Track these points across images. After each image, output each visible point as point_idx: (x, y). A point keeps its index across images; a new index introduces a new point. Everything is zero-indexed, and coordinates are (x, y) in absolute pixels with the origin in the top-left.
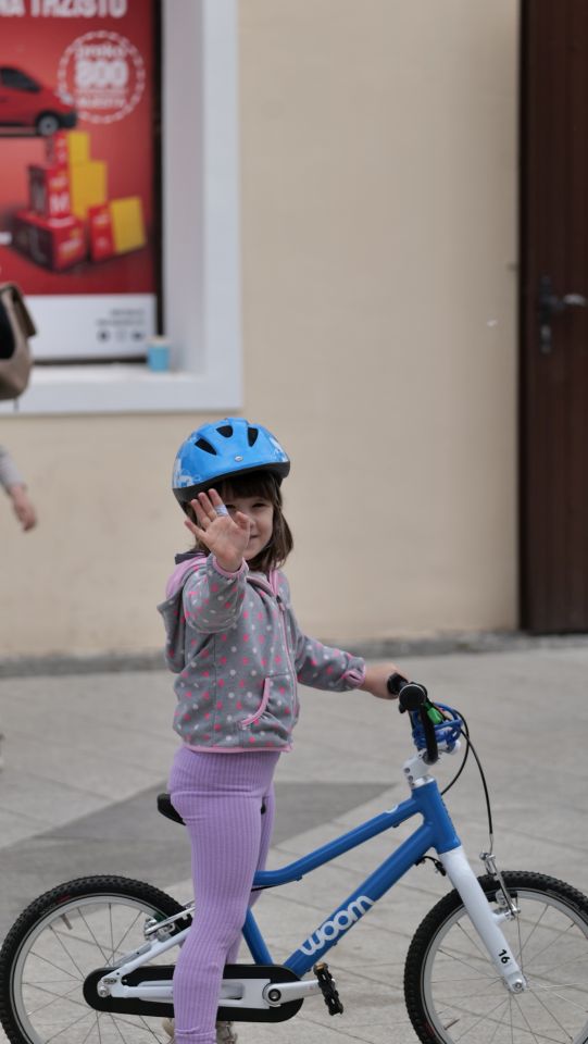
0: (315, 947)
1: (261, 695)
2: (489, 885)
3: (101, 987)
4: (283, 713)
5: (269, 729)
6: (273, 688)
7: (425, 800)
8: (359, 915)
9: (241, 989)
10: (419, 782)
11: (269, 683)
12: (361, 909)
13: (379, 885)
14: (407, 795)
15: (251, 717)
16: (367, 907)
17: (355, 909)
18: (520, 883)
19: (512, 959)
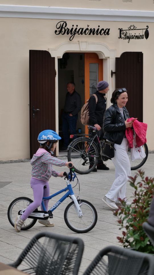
0: (52, 209)
1: (46, 172)
2: (78, 201)
3: (20, 213)
4: (48, 176)
5: (45, 178)
6: (48, 172)
7: (69, 187)
8: (59, 205)
9: (40, 214)
10: (68, 184)
11: (47, 171)
12: (59, 204)
13: (62, 200)
14: (66, 186)
15: (43, 175)
16: (60, 203)
17: (58, 204)
18: (83, 201)
19: (81, 211)
